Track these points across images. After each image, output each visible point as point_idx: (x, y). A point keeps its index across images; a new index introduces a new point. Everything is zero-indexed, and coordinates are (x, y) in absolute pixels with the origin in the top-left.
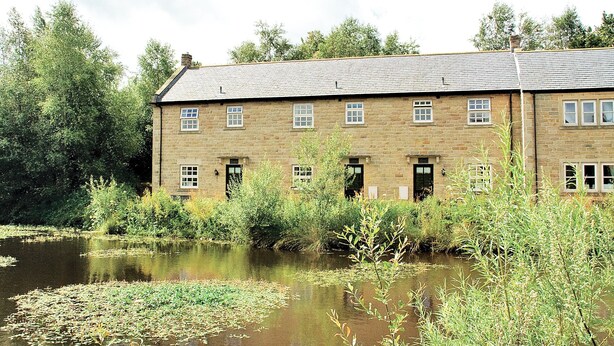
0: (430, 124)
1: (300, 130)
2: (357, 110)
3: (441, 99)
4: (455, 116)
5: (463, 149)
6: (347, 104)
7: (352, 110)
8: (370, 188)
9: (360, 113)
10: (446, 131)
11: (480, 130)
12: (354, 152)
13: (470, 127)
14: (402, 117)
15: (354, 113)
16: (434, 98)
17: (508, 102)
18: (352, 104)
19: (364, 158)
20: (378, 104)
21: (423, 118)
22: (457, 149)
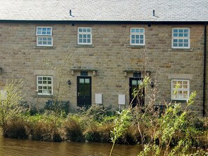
0: (142, 47)
1: (42, 48)
2: (87, 33)
3: (151, 27)
4: (162, 41)
5: (167, 67)
6: (79, 28)
7: (82, 33)
8: (96, 95)
9: (89, 36)
10: (155, 52)
11: (181, 53)
12: (85, 66)
13: (174, 50)
14: (121, 40)
15: (85, 36)
16: (147, 26)
17: (203, 32)
18: (82, 28)
19: (91, 71)
20: (103, 29)
21: (137, 42)
22: (163, 67)
